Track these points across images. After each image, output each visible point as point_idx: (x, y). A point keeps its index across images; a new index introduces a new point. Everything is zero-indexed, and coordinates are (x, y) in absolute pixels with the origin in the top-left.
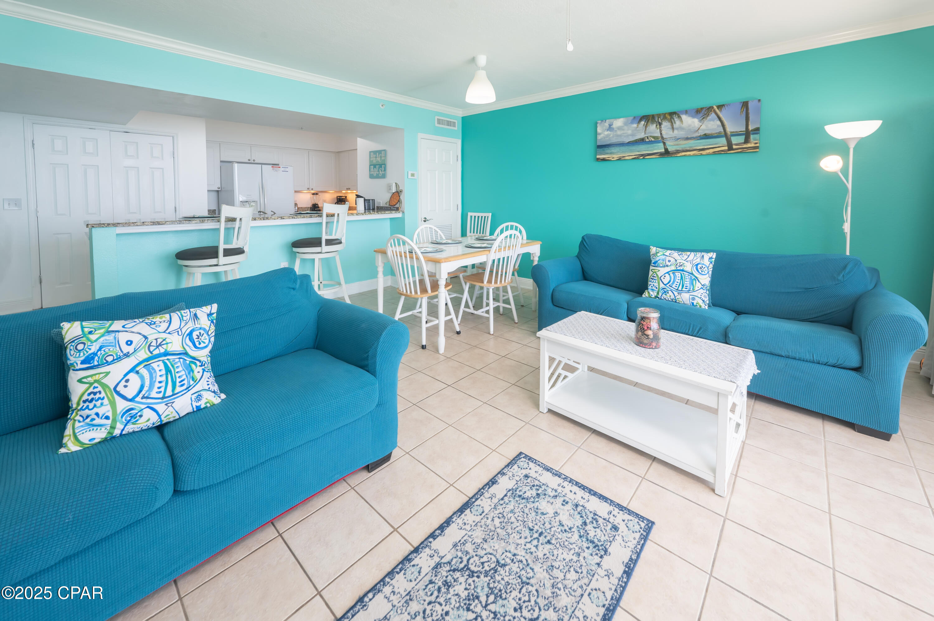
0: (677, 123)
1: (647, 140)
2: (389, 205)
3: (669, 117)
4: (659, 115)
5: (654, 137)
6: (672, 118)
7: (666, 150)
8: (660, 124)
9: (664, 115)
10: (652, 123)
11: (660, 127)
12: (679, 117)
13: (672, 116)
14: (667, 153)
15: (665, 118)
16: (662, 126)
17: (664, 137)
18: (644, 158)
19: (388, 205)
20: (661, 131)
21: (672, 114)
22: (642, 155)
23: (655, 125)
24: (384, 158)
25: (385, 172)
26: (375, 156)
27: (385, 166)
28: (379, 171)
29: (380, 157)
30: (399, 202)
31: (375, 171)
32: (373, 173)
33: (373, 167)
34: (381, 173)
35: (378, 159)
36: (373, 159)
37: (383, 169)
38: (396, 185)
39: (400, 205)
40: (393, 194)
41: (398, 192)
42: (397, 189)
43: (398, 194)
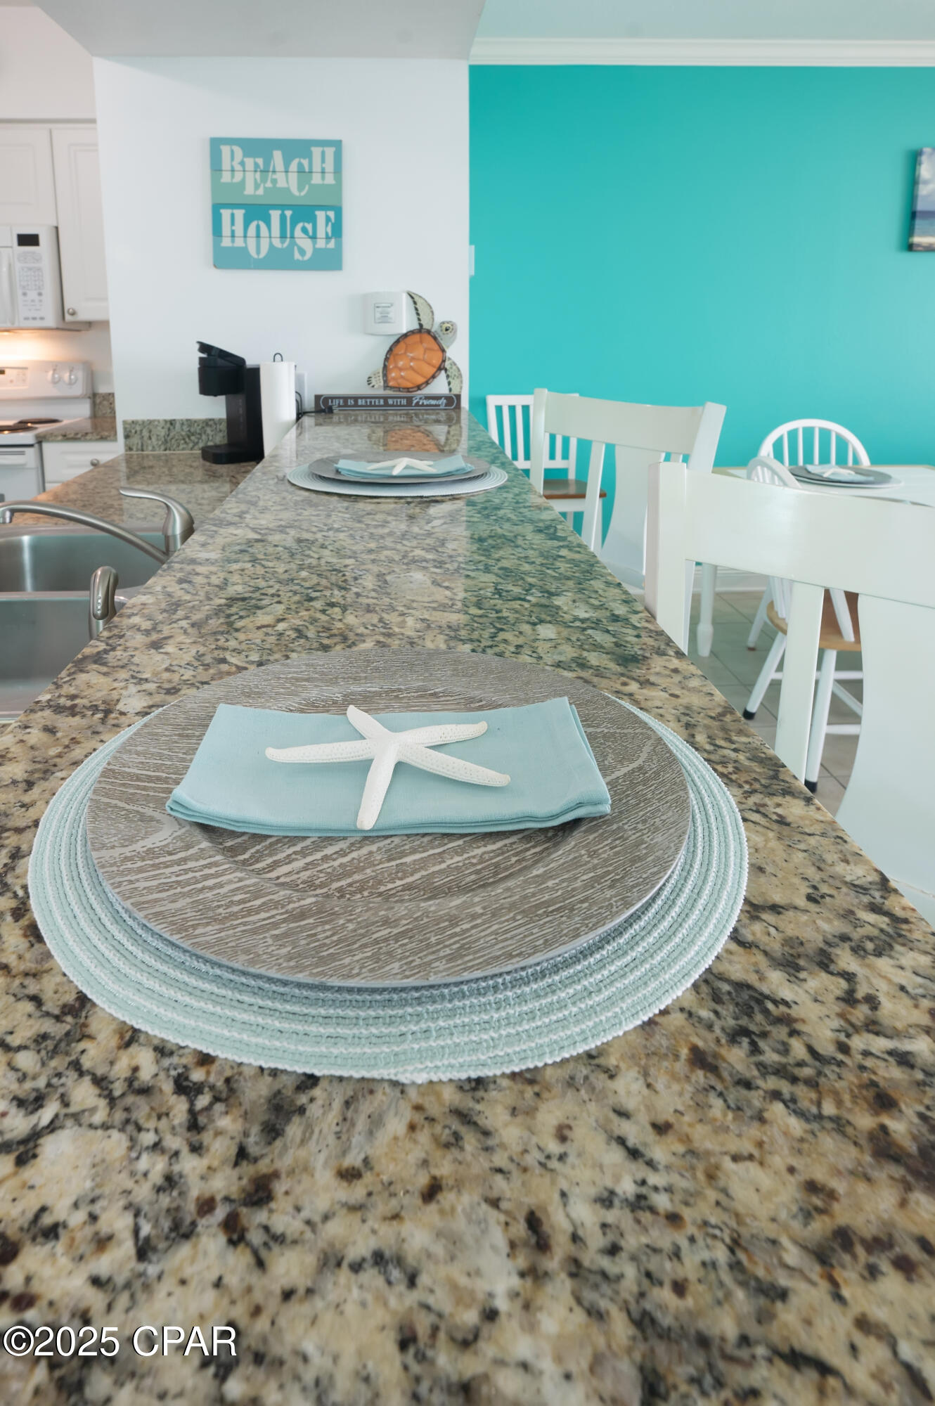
24: (330, 179)
25: (332, 244)
26: (256, 165)
27: (331, 214)
28: (292, 237)
29: (301, 171)
30: (443, 372)
31: (258, 236)
32: (245, 242)
33: (239, 214)
34: (306, 244)
35: (282, 183)
36: (238, 177)
37: (321, 232)
38: (415, 303)
39: (449, 383)
40: (398, 342)
41: (429, 332)
42: (419, 320)
43: (435, 338)
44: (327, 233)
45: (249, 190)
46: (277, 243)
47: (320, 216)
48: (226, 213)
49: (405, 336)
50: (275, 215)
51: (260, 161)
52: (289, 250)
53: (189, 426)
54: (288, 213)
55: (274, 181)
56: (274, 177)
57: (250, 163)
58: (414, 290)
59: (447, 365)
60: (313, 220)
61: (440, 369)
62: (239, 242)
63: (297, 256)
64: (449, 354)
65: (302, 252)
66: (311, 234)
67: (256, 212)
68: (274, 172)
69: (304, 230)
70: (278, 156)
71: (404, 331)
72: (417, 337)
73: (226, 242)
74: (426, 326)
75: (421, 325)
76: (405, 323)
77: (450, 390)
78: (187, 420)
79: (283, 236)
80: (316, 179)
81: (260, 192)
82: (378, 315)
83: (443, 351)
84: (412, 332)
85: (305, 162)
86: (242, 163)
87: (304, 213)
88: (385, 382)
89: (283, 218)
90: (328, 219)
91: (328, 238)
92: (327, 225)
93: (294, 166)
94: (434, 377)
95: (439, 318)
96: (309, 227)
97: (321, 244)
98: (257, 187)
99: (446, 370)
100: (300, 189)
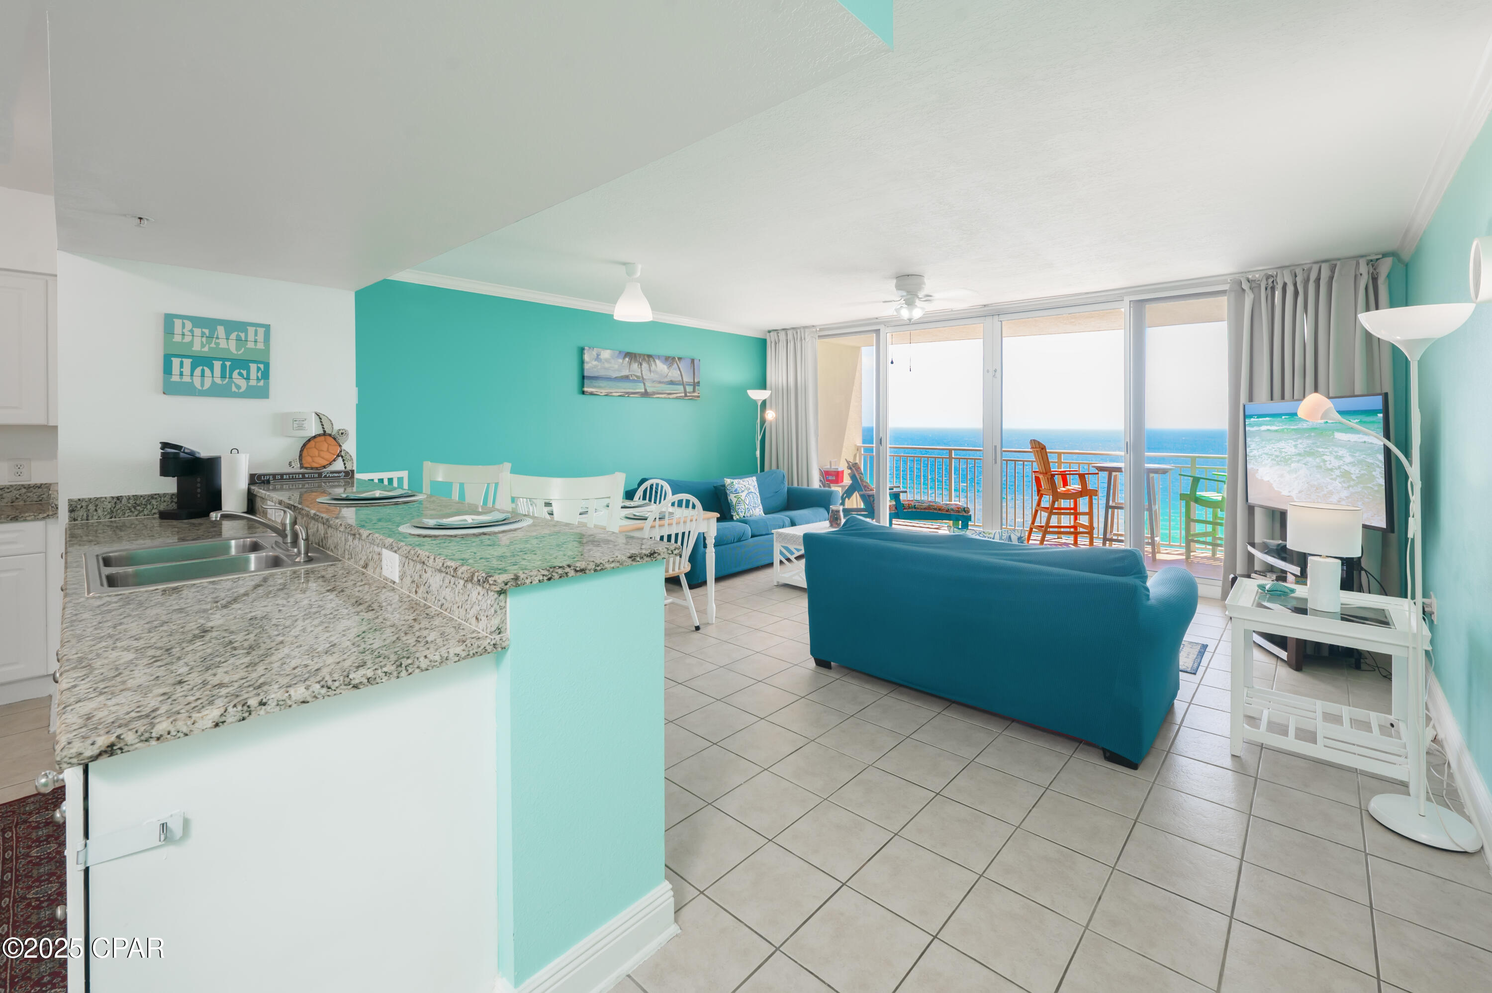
0: (653, 366)
1: (631, 378)
2: (302, 467)
3: (647, 359)
4: (640, 355)
5: (637, 376)
6: (649, 360)
7: (646, 390)
8: (641, 364)
9: (644, 355)
10: (635, 362)
11: (641, 368)
12: (654, 361)
13: (649, 358)
14: (646, 394)
15: (644, 359)
16: (643, 366)
17: (644, 377)
18: (628, 396)
19: (296, 468)
20: (641, 371)
21: (649, 356)
22: (627, 393)
23: (637, 364)
24: (261, 346)
25: (261, 383)
26: (203, 334)
27: (262, 366)
28: (231, 377)
29: (238, 339)
30: (340, 457)
31: (203, 376)
32: (192, 379)
33: (187, 362)
34: (243, 383)
35: (223, 344)
36: (188, 339)
37: (253, 375)
38: (320, 419)
39: (345, 464)
40: (309, 440)
41: (330, 435)
42: (323, 428)
43: (335, 439)
44: (258, 377)
45: (197, 347)
46: (218, 381)
47: (253, 367)
48: (176, 362)
49: (315, 437)
50: (217, 365)
51: (207, 331)
52: (229, 385)
53: (135, 500)
54: (228, 364)
55: (217, 344)
56: (217, 341)
57: (198, 332)
58: (318, 411)
59: (343, 453)
60: (248, 370)
61: (338, 456)
62: (186, 379)
63: (234, 389)
64: (344, 447)
65: (238, 387)
66: (245, 377)
67: (201, 361)
68: (217, 338)
69: (240, 374)
70: (221, 330)
71: (314, 435)
72: (322, 438)
73: (175, 378)
74: (328, 431)
75: (325, 431)
76: (313, 429)
77: (345, 468)
78: (133, 496)
79: (223, 377)
80: (250, 345)
81: (206, 349)
82: (295, 425)
83: (340, 446)
84: (319, 435)
85: (243, 335)
86: (192, 331)
87: (241, 364)
88: (301, 464)
89: (223, 367)
90: (259, 369)
91: (258, 379)
92: (258, 372)
93: (233, 336)
94: (334, 460)
95: (337, 427)
96: (244, 373)
97: (253, 383)
98: (203, 346)
99: (342, 457)
100: (238, 349)
